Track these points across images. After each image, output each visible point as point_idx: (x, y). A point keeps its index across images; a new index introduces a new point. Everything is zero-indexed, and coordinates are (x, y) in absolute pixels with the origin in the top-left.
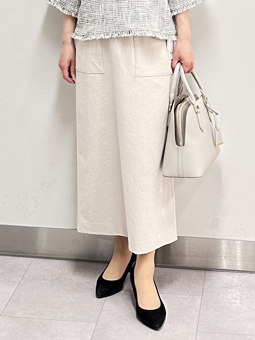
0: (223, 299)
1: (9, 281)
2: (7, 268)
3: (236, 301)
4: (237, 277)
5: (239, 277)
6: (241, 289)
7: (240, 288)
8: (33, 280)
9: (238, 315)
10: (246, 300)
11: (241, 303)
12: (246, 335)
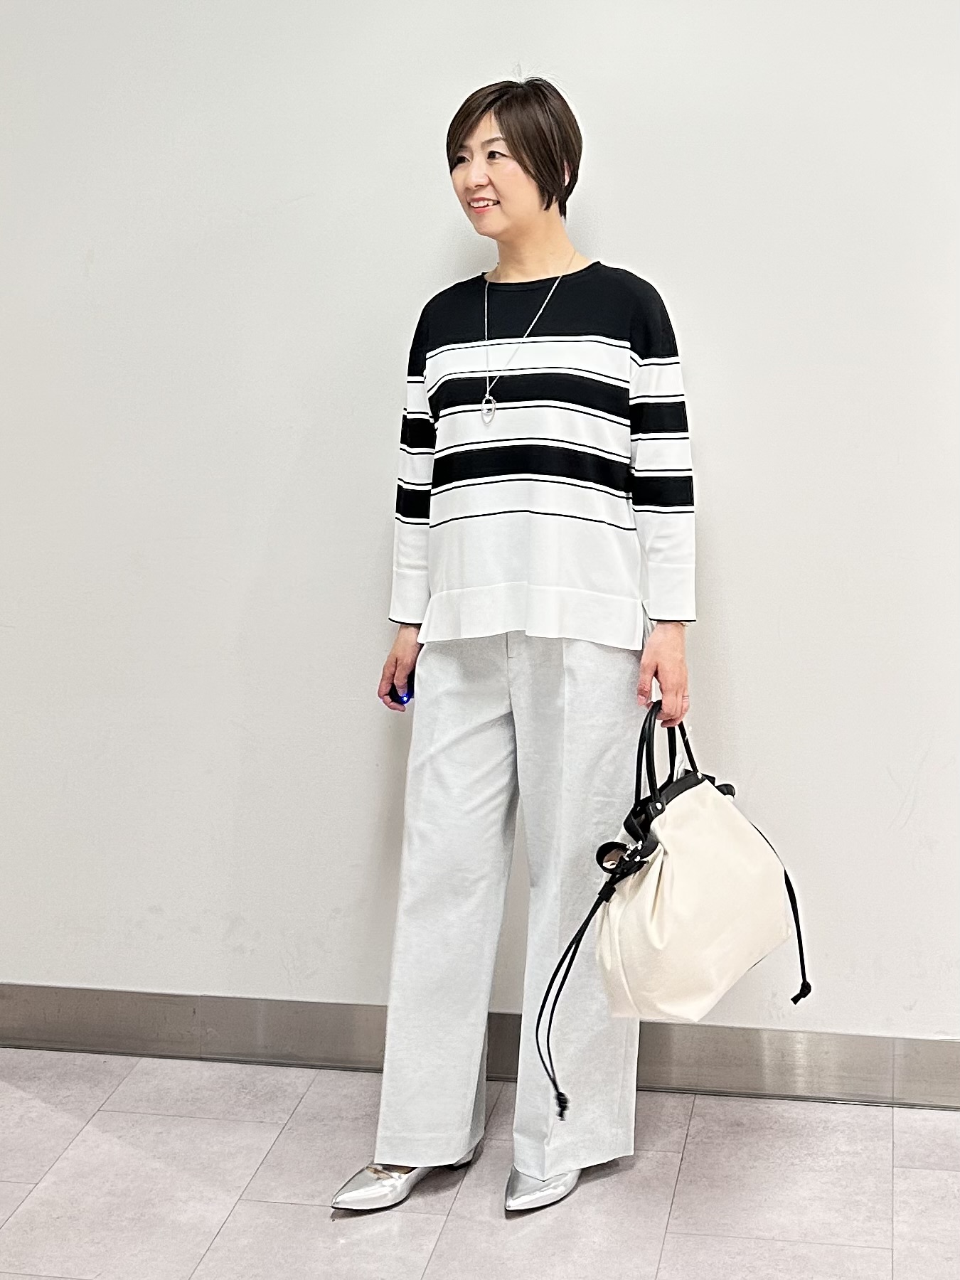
0: (729, 1158)
1: (262, 1122)
2: (260, 1094)
3: (756, 1164)
6: (770, 1136)
7: (767, 1133)
8: (315, 1118)
10: (779, 1161)
11: (769, 1167)
12: (773, 1239)
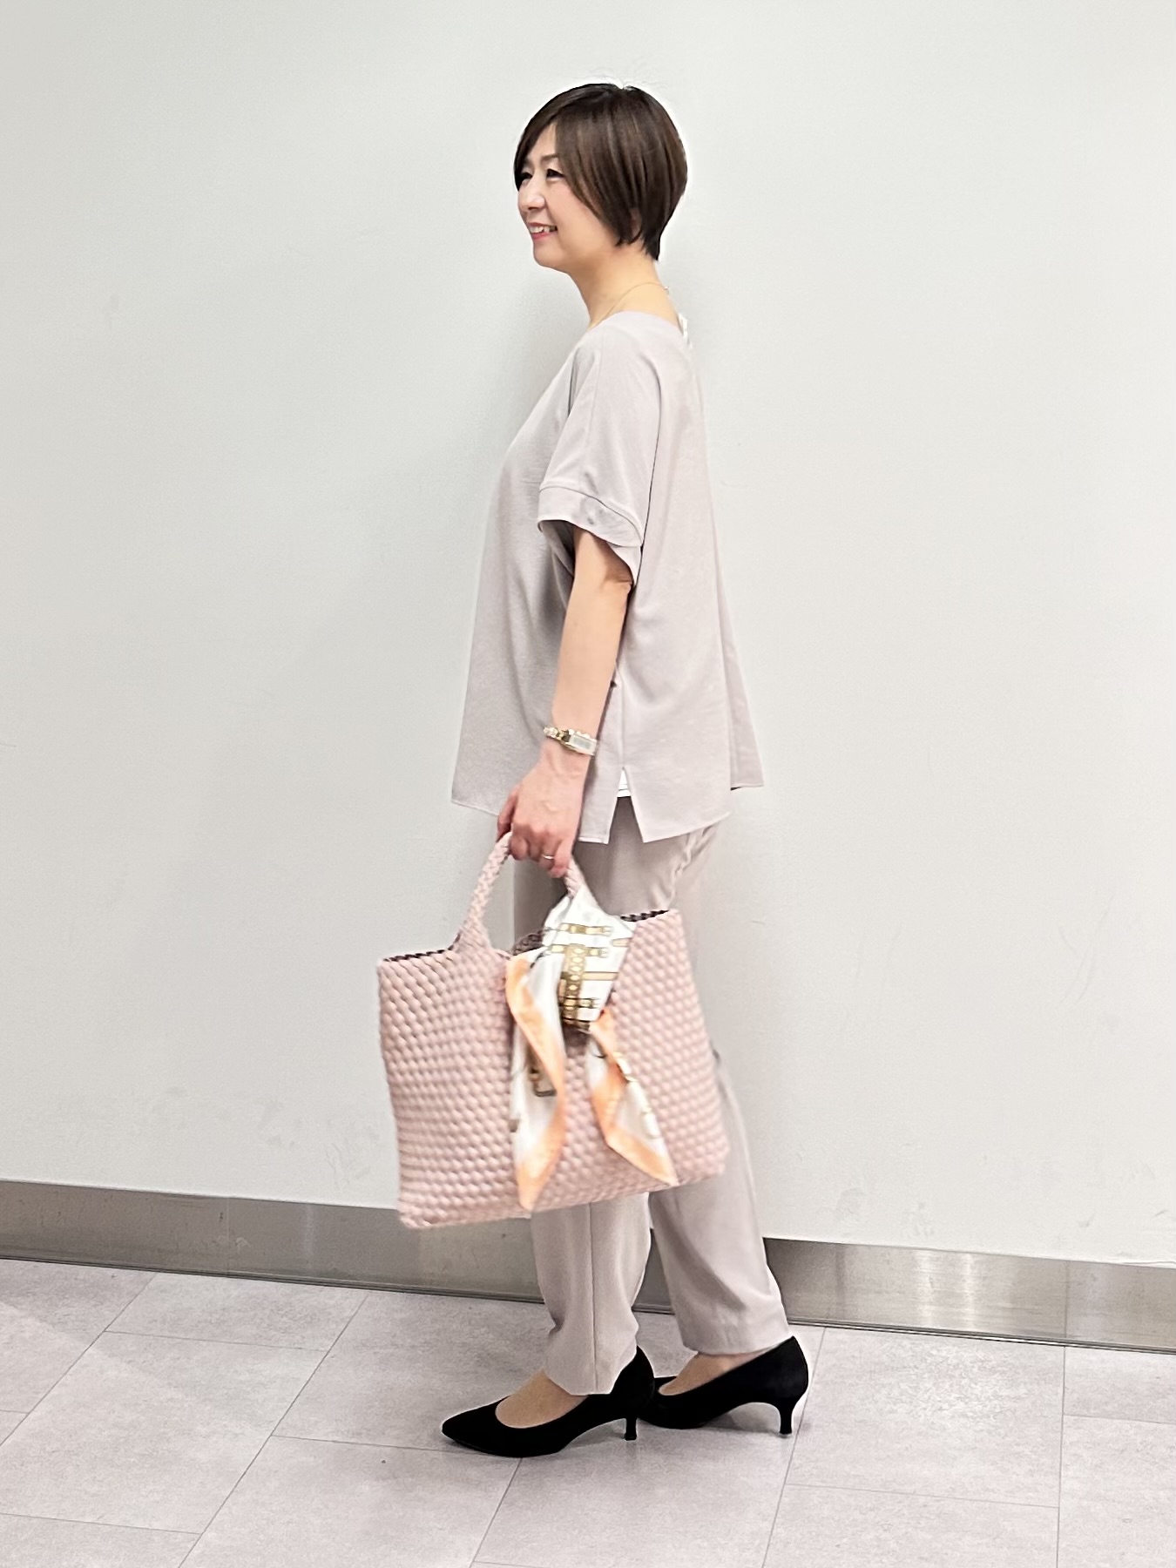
0: (864, 1401)
1: (300, 1348)
4: (909, 1346)
5: (912, 1346)
8: (364, 1345)
9: (898, 1443)
